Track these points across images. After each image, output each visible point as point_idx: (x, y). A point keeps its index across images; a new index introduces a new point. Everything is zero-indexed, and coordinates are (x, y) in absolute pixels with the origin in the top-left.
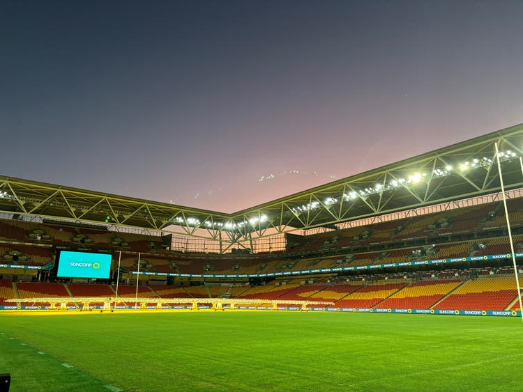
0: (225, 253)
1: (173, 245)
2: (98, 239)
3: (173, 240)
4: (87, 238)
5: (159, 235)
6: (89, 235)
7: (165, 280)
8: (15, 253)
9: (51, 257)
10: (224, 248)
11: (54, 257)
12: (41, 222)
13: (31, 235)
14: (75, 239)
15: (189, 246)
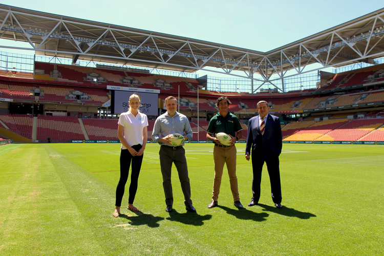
0: (255, 93)
1: (209, 85)
2: (144, 81)
3: (208, 81)
4: (134, 80)
5: (194, 77)
6: (136, 78)
7: (205, 118)
8: (78, 93)
9: (107, 96)
10: (255, 88)
11: (110, 96)
12: (95, 67)
13: (88, 77)
14: (125, 80)
15: (223, 87)
